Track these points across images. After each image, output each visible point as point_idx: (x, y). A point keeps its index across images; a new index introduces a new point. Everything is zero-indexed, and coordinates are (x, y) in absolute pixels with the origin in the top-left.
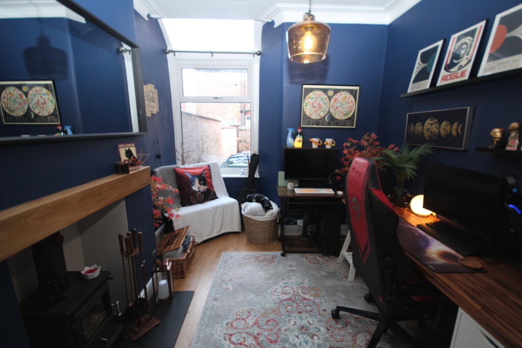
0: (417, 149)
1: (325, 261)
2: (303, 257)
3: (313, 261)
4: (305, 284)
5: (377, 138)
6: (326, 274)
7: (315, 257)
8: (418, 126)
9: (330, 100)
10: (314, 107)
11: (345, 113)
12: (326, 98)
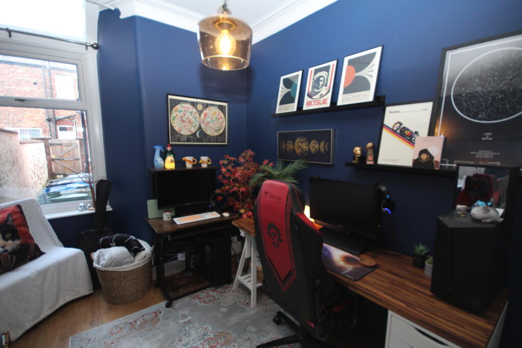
0: (291, 165)
1: (219, 294)
2: (194, 298)
3: (206, 299)
4: (209, 333)
5: (254, 155)
6: (227, 310)
7: (208, 294)
8: (289, 144)
9: (200, 115)
10: (183, 121)
11: (216, 129)
12: (195, 112)
